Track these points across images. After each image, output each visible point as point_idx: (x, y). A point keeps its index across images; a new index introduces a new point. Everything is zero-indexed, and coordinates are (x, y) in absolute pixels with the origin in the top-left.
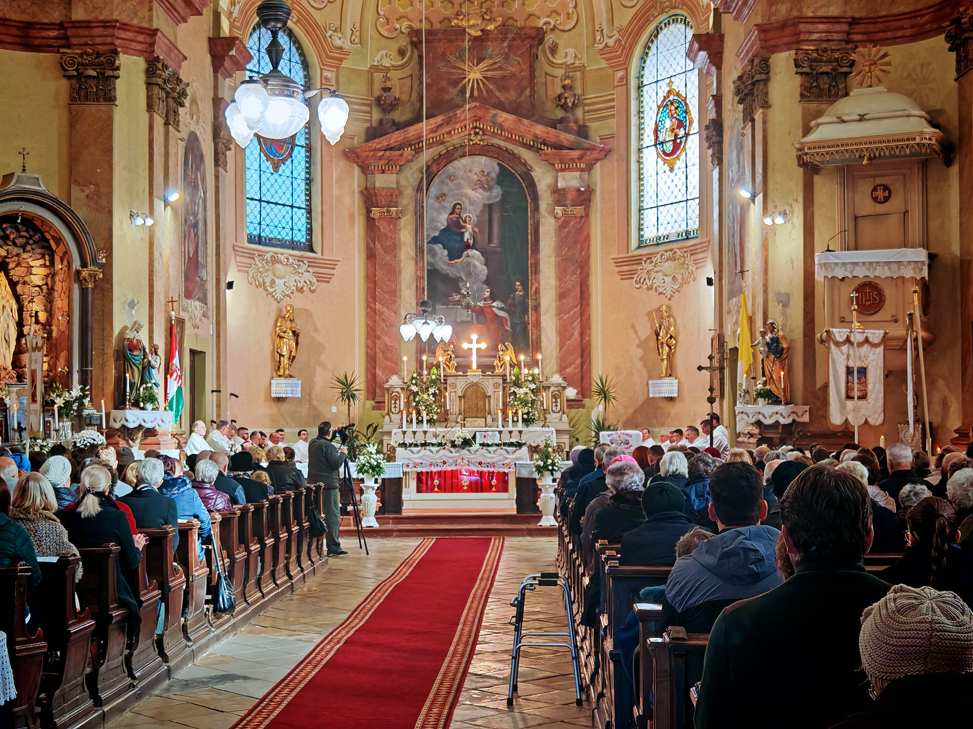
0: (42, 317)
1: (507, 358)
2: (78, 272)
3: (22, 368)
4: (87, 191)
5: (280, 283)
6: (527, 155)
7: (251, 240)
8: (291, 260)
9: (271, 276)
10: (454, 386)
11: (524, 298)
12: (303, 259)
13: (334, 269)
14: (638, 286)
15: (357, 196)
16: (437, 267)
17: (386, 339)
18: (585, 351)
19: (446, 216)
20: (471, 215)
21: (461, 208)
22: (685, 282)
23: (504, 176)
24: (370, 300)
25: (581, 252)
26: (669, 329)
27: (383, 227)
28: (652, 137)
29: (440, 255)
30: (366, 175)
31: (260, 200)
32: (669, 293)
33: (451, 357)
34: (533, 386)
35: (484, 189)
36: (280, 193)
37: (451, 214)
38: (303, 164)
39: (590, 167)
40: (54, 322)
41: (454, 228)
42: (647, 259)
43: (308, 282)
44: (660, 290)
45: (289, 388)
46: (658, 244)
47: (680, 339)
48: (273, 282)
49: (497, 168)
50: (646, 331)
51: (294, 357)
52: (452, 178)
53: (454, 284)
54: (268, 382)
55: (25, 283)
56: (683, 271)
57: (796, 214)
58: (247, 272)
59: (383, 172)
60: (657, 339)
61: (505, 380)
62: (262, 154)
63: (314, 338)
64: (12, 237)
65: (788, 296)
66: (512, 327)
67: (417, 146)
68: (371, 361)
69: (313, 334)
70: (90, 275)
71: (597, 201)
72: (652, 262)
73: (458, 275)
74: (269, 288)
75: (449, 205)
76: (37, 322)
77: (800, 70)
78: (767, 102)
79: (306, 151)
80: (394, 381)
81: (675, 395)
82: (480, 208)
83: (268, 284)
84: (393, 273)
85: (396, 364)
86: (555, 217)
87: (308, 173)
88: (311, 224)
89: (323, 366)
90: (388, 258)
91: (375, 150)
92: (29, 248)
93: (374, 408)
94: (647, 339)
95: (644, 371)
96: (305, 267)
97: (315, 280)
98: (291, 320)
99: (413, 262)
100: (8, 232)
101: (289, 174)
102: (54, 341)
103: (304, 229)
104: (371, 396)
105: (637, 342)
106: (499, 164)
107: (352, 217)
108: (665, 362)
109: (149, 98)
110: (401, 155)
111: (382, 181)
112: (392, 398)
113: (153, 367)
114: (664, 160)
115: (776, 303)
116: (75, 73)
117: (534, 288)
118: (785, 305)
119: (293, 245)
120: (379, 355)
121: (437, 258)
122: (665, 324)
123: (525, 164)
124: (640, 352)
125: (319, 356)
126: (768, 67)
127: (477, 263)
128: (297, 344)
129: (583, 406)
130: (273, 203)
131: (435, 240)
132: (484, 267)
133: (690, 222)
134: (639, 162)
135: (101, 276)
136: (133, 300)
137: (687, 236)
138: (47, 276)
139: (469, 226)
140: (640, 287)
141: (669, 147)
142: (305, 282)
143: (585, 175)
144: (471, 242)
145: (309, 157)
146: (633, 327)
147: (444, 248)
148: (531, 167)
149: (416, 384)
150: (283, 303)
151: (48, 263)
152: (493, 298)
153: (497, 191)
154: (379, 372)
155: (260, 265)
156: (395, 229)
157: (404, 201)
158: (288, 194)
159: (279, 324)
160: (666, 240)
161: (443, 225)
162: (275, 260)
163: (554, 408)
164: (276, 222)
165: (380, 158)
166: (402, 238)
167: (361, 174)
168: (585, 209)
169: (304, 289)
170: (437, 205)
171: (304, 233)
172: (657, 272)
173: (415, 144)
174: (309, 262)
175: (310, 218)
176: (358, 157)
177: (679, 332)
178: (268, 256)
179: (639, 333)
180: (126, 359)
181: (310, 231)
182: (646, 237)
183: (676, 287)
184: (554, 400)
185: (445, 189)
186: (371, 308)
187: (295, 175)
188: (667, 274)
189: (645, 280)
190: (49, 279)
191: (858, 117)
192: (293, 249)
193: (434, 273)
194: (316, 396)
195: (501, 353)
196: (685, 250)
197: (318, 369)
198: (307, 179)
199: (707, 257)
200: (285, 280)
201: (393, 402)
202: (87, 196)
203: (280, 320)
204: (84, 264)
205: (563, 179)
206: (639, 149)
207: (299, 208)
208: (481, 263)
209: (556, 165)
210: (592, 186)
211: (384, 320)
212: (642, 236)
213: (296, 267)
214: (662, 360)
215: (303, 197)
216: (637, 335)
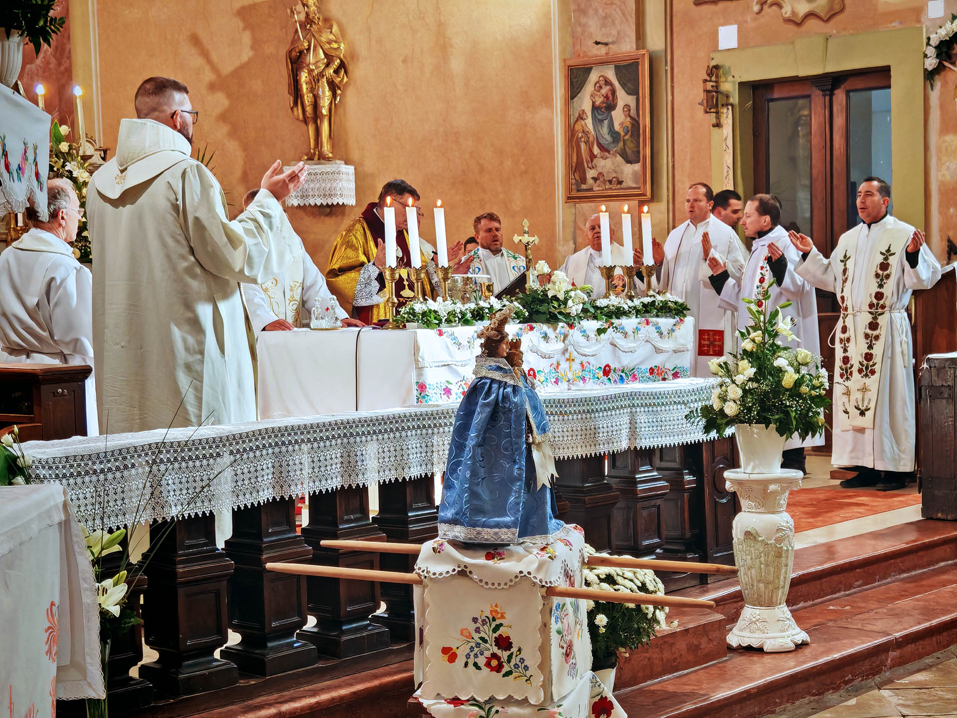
50: (236, 50)
94: (237, 73)
105: (209, 76)
108: (326, 126)
122: (319, 32)
124: (217, 101)
146: (195, 41)
216: (209, 61)
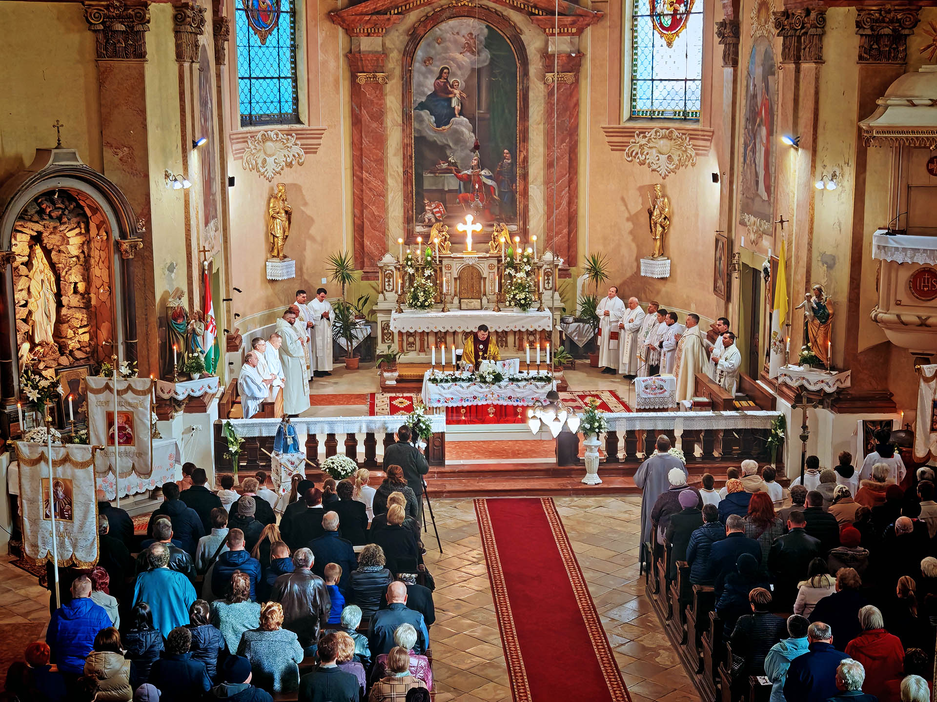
0: (81, 287)
1: (502, 240)
2: (117, 244)
3: (62, 338)
4: (121, 155)
5: (270, 160)
6: (517, 18)
7: (243, 124)
8: (280, 135)
9: (262, 155)
10: (449, 267)
11: (512, 166)
12: (291, 132)
13: (320, 138)
14: (630, 159)
15: (341, 59)
16: (424, 134)
17: (374, 208)
18: (572, 220)
19: (433, 81)
20: (459, 80)
21: (449, 73)
22: (681, 164)
23: (493, 40)
24: (356, 168)
25: (570, 118)
26: (663, 210)
27: (369, 94)
28: (648, 6)
29: (427, 122)
30: (351, 37)
31: (250, 78)
32: (663, 172)
33: (446, 237)
34: (528, 268)
35: (473, 53)
36: (268, 66)
37: (439, 78)
38: (288, 31)
39: (580, 31)
40: (93, 290)
41: (442, 92)
42: (640, 133)
43: (297, 156)
44: (654, 167)
45: (285, 271)
46: (652, 119)
47: (675, 220)
48: (265, 161)
49: (486, 31)
50: (636, 205)
51: (287, 236)
52: (439, 40)
53: (441, 151)
54: (264, 263)
55: (59, 251)
56: (679, 152)
57: (846, 177)
58: (242, 158)
59: (369, 35)
60: (650, 217)
61: (499, 261)
62: (250, 28)
63: (303, 212)
64: (48, 210)
65: (834, 258)
66: (499, 196)
67: (404, 8)
68: (359, 230)
69: (302, 208)
70: (131, 247)
71: (588, 65)
72: (646, 137)
73: (445, 142)
74: (261, 168)
75: (437, 70)
76: (76, 291)
77: (861, 32)
78: (820, 58)
79: (291, 16)
80: (388, 259)
81: (668, 275)
82: (467, 73)
83: (260, 165)
84: (380, 141)
85: (384, 233)
86: (545, 83)
87: (293, 39)
88: (296, 92)
89: (313, 239)
90: (374, 125)
91: (362, 14)
92: (65, 220)
93: (364, 278)
94: (637, 215)
95: (634, 246)
96: (293, 140)
97: (302, 152)
98: (283, 200)
99: (400, 129)
100: (44, 206)
101: (275, 43)
102: (93, 309)
103: (290, 100)
104: (359, 266)
105: (626, 215)
106: (487, 27)
107: (337, 82)
108: (658, 243)
109: (178, 46)
110: (389, 19)
111: (368, 44)
112: (385, 276)
113: (198, 335)
114: (661, 34)
115: (820, 264)
116: (102, 27)
117: (522, 156)
118: (830, 267)
119: (281, 119)
120: (367, 223)
121: (425, 126)
122: (659, 202)
123: (515, 27)
124: (629, 226)
125: (309, 229)
126: (824, 20)
127: (464, 130)
128: (290, 223)
129: (569, 276)
130: (261, 78)
131: (422, 106)
132: (472, 135)
133: (689, 104)
134: (632, 29)
135: (142, 246)
136: (172, 264)
137: (685, 116)
138: (83, 244)
139: (457, 92)
140: (631, 161)
141: (667, 21)
142: (294, 156)
143: (576, 39)
144: (458, 108)
145: (294, 22)
146: (623, 199)
147: (431, 114)
148: (521, 30)
149: (411, 266)
150: (275, 182)
151: (83, 231)
152: (482, 165)
153: (486, 55)
154: (367, 242)
155: (253, 147)
156: (382, 94)
157: (391, 65)
158: (275, 66)
159: (271, 205)
160: (660, 116)
161: (429, 89)
162: (266, 139)
163: (546, 286)
164: (265, 97)
165: (367, 22)
166: (389, 104)
167: (346, 36)
168: (575, 76)
169: (293, 163)
170: (423, 69)
171: (290, 103)
172: (650, 148)
173: (401, 6)
174: (296, 134)
175: (295, 87)
176: (344, 21)
177: (673, 213)
178: (259, 135)
179: (629, 207)
180: (170, 328)
181: (296, 100)
182: (638, 108)
183: (672, 167)
184: (546, 278)
185: (433, 52)
186: (358, 177)
187: (281, 44)
188: (661, 151)
189: (637, 154)
190: (85, 247)
191: (930, 102)
192: (281, 123)
193: (421, 140)
194: (307, 269)
195: (496, 234)
196: (683, 132)
197: (308, 243)
198: (292, 46)
199: (710, 147)
200: (275, 157)
201: (387, 280)
202: (121, 160)
203: (272, 200)
204: (123, 235)
205: (554, 43)
206: (633, 17)
207: (285, 78)
208: (469, 131)
209: (547, 30)
210: (582, 50)
211: (370, 189)
212: (635, 107)
213: (285, 141)
214: (655, 239)
215: (289, 66)
216: (627, 209)
